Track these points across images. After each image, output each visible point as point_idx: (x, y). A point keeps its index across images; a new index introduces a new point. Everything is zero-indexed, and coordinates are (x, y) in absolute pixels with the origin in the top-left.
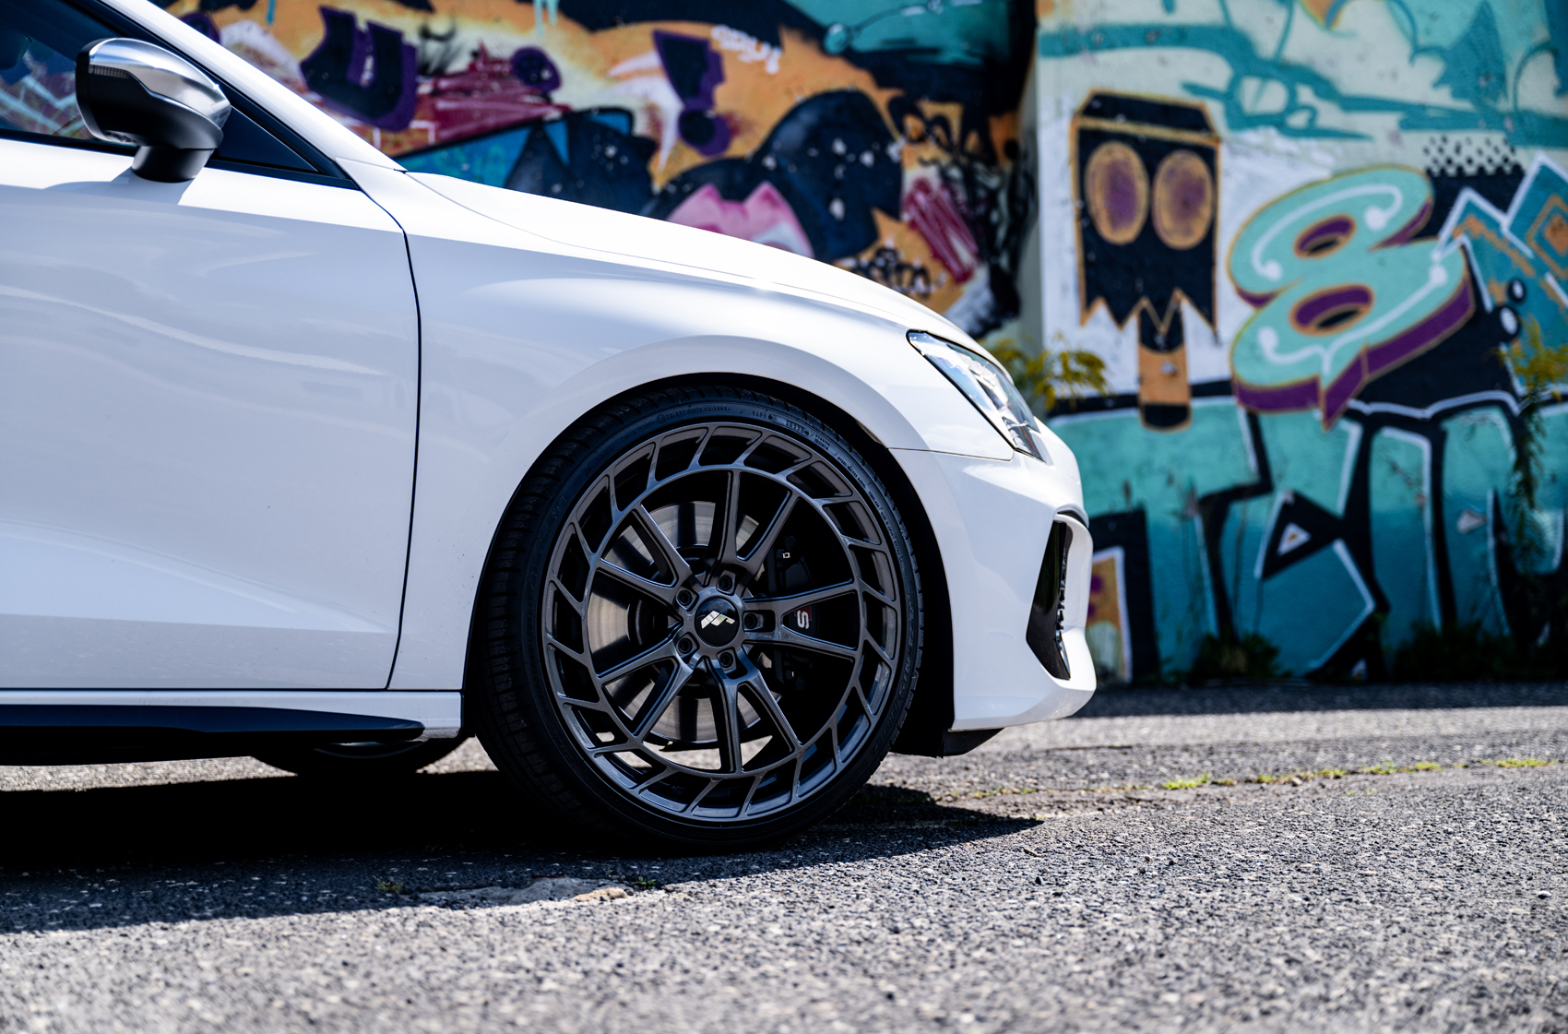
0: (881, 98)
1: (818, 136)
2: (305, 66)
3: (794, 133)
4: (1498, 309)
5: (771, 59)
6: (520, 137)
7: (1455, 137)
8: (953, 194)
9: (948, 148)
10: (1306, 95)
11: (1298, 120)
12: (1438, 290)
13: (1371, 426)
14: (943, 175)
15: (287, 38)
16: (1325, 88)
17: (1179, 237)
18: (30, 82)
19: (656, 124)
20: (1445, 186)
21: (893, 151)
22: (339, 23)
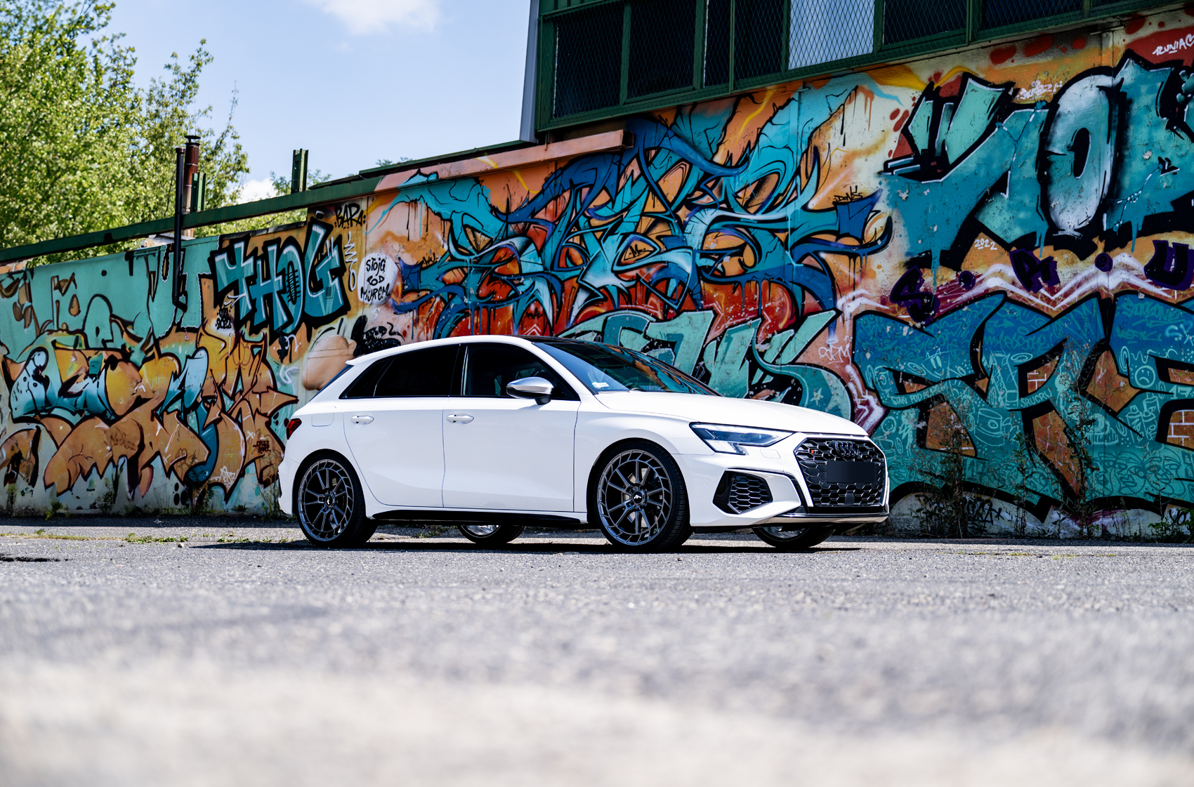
2: (1146, 268)
15: (1139, 257)
22: (1160, 246)
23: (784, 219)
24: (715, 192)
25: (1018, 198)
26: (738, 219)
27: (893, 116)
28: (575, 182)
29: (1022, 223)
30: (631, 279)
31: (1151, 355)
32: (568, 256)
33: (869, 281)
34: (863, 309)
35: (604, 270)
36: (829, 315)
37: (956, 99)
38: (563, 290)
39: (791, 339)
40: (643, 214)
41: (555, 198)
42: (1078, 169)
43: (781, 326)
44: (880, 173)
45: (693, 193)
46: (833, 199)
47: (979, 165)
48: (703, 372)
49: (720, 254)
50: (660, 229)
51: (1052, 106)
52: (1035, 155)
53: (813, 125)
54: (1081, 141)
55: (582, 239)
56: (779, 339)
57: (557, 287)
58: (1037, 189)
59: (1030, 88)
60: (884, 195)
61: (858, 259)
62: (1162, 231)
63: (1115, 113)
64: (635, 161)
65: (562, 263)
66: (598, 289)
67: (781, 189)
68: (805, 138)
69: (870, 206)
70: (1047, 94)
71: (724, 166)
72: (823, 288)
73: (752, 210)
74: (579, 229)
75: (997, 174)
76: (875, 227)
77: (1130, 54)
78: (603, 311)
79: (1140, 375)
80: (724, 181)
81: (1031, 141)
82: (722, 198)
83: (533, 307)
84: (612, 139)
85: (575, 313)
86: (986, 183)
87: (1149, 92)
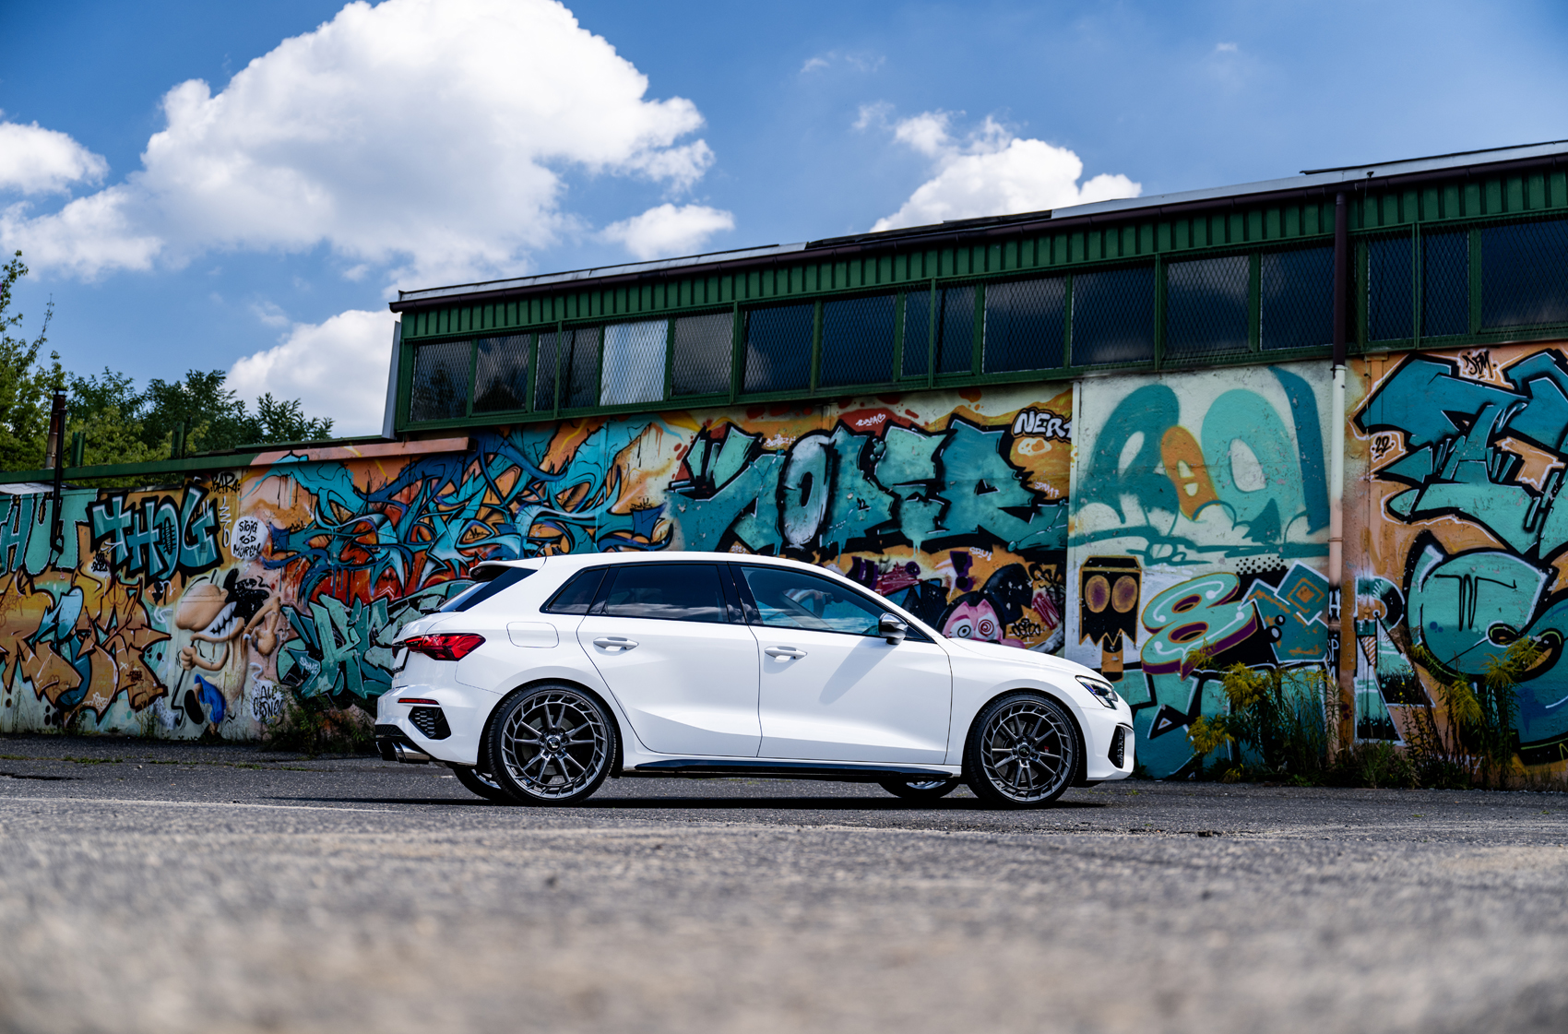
0: (1027, 565)
1: (1003, 581)
3: (995, 581)
4: (1270, 628)
5: (989, 556)
6: (907, 591)
7: (1251, 558)
8: (1051, 597)
9: (1050, 581)
10: (1181, 548)
11: (1178, 559)
12: (1240, 621)
13: (1203, 679)
14: (1048, 590)
15: (845, 567)
16: (1190, 544)
17: (1121, 609)
19: (949, 583)
20: (1245, 579)
21: (1029, 584)
22: (857, 561)
23: (593, 519)
24: (540, 492)
25: (763, 518)
26: (557, 515)
27: (677, 448)
28: (427, 474)
29: (765, 537)
30: (471, 555)
32: (419, 532)
35: (449, 547)
37: (722, 441)
38: (413, 560)
40: (482, 505)
41: (410, 485)
42: (804, 501)
44: (665, 490)
45: (522, 492)
46: (630, 506)
47: (736, 492)
49: (542, 542)
50: (495, 518)
51: (788, 453)
52: (775, 488)
53: (618, 449)
54: (807, 480)
55: (431, 518)
57: (409, 557)
58: (776, 513)
59: (774, 439)
60: (668, 507)
62: (858, 550)
63: (830, 464)
64: (476, 462)
65: (414, 538)
66: (443, 562)
67: (591, 495)
68: (611, 458)
69: (657, 514)
70: (785, 445)
71: (548, 473)
73: (569, 509)
74: (429, 512)
75: (749, 499)
76: (661, 531)
77: (841, 422)
78: (447, 579)
80: (547, 485)
81: (773, 478)
82: (546, 498)
83: (387, 572)
84: (459, 444)
85: (423, 579)
86: (741, 506)
87: (853, 451)
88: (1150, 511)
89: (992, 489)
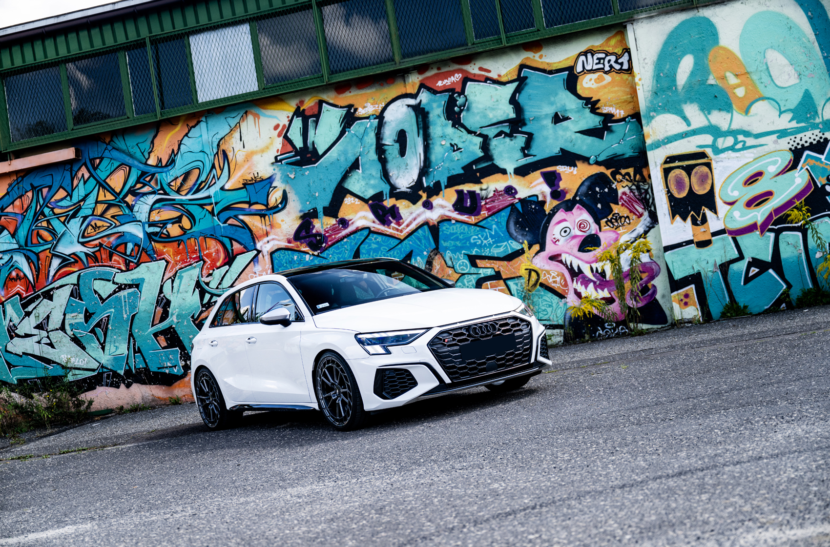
0: (608, 172)
1: (591, 188)
2: (453, 206)
3: (584, 188)
4: (823, 186)
5: (574, 170)
6: (509, 209)
7: (799, 136)
8: (634, 193)
9: (631, 181)
10: (741, 138)
11: (739, 146)
12: (799, 185)
13: (778, 233)
14: (630, 189)
15: (448, 200)
16: (747, 134)
17: (700, 190)
18: (393, 225)
19: (545, 197)
20: (797, 153)
21: (614, 186)
22: (460, 193)
23: (209, 197)
24: (152, 183)
25: (368, 172)
26: (174, 200)
27: (276, 127)
28: (35, 185)
29: (374, 187)
30: (96, 246)
31: (464, 254)
32: (38, 234)
33: (278, 230)
34: (276, 248)
35: (72, 243)
36: (252, 254)
37: (317, 116)
38: (38, 259)
39: (227, 271)
40: (97, 202)
41: (20, 197)
42: (402, 153)
43: (218, 264)
44: (273, 164)
45: (135, 186)
46: (242, 182)
47: (339, 155)
48: (165, 301)
49: (164, 224)
50: (113, 211)
51: (380, 117)
52: (374, 147)
53: (219, 137)
54: (401, 137)
55: (48, 222)
56: (218, 273)
57: (34, 258)
58: (379, 166)
59: (364, 107)
60: (278, 177)
61: (267, 217)
62: (459, 184)
63: (420, 120)
64: (84, 167)
65: (35, 241)
66: (69, 256)
67: (203, 178)
68: (215, 145)
69: (269, 185)
70: (376, 111)
71: (157, 166)
72: (245, 237)
73: (183, 193)
74: (45, 216)
75: (353, 159)
76: (275, 197)
77: (422, 86)
78: (75, 270)
79: (460, 266)
80: (158, 176)
81: (371, 138)
82: (159, 187)
83: (14, 274)
84: (68, 154)
85: (52, 273)
86: (346, 166)
87: (439, 106)
88: (709, 113)
89: (567, 118)
